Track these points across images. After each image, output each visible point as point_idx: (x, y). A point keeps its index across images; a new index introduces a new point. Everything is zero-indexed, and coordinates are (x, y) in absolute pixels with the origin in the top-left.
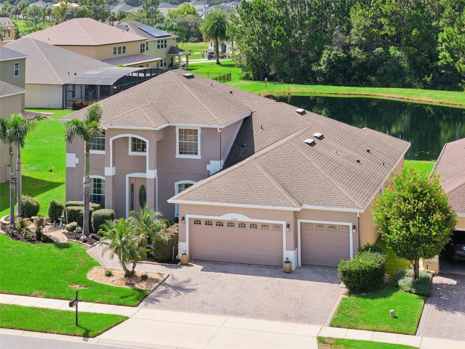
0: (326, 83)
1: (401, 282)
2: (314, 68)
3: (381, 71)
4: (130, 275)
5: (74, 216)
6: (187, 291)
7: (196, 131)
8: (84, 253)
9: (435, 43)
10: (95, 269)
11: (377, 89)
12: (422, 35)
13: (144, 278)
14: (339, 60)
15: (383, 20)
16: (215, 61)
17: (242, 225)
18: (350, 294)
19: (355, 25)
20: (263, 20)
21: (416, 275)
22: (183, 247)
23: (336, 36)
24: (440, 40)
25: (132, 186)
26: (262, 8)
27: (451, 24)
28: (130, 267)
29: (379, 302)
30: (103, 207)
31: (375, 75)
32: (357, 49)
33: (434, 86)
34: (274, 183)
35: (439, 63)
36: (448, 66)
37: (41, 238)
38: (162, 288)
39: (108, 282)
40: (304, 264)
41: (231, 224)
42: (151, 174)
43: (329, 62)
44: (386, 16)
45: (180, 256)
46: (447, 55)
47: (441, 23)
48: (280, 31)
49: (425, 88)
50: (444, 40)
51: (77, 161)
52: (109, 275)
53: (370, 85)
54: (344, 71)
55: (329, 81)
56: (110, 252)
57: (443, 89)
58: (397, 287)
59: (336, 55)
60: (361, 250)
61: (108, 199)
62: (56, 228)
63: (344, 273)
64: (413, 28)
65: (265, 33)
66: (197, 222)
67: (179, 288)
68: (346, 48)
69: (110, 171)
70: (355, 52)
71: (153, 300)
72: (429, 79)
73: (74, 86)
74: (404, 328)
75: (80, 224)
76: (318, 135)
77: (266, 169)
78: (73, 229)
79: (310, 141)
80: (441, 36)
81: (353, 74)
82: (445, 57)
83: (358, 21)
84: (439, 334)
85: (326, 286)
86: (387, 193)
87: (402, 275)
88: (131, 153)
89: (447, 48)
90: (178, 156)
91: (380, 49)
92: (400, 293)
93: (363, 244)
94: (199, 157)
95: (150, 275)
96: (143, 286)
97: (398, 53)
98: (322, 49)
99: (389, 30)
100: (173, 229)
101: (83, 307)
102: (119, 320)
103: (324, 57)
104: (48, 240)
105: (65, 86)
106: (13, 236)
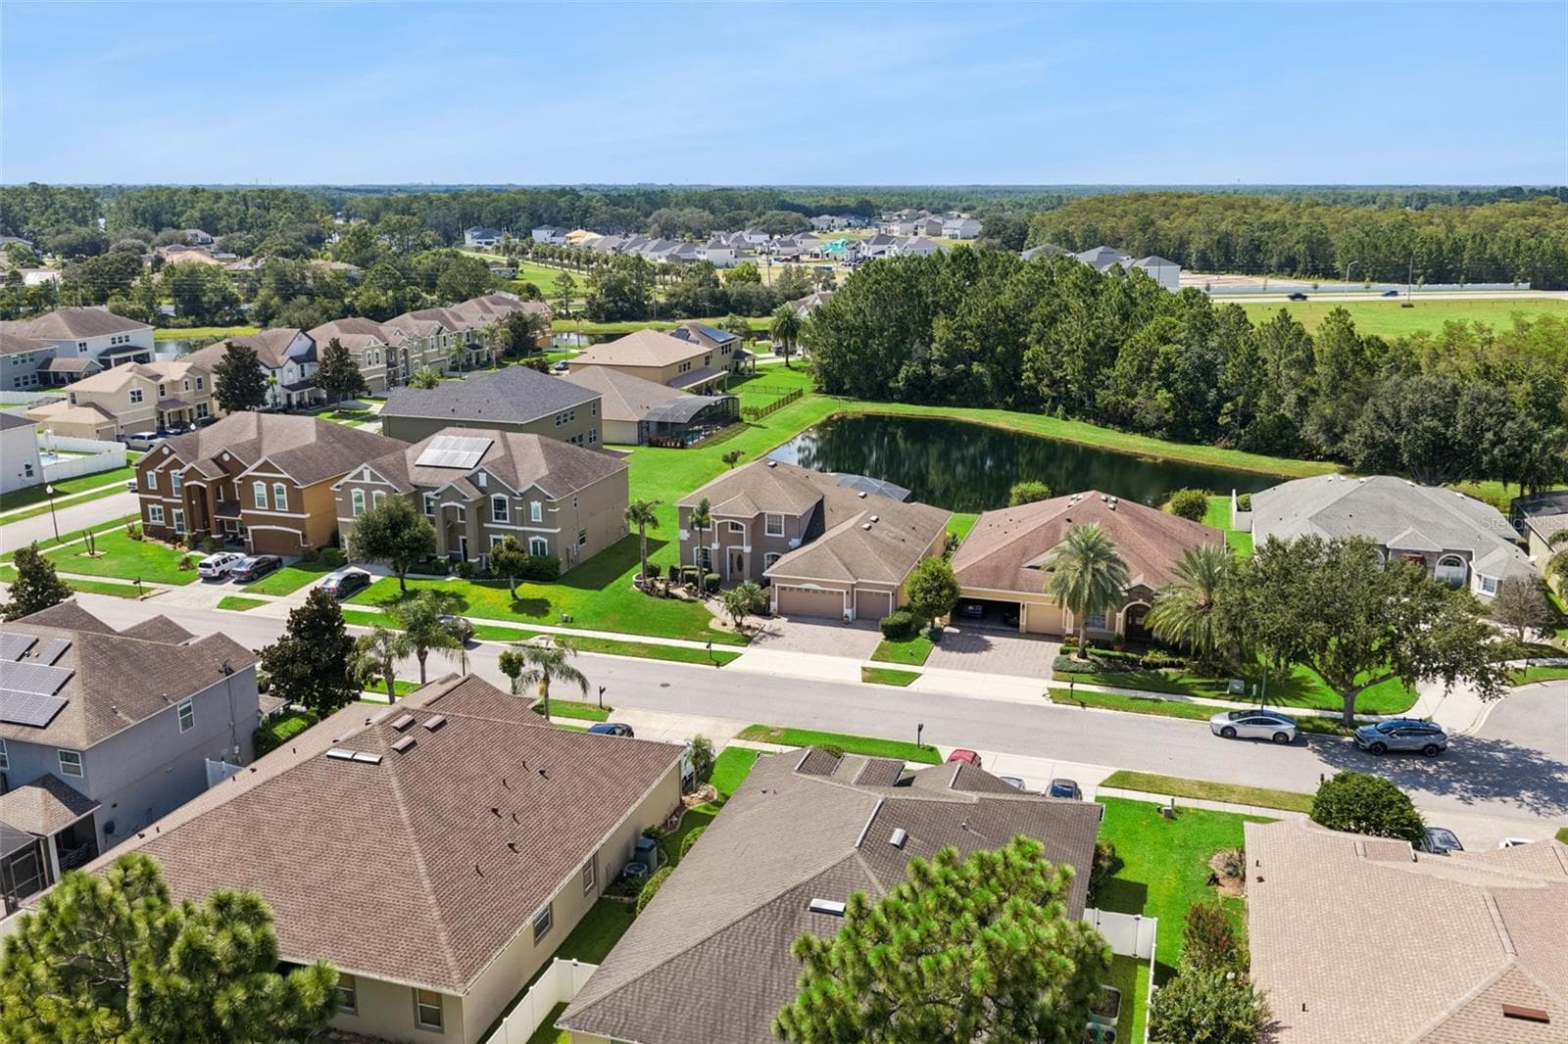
0: (902, 401)
1: (921, 632)
2: (891, 384)
3: (961, 389)
4: (739, 625)
5: (690, 578)
6: (778, 636)
7: (780, 517)
8: (703, 608)
9: (1020, 361)
10: (714, 620)
11: (956, 409)
12: (1007, 351)
13: (749, 627)
14: (917, 377)
15: (968, 334)
16: (783, 360)
17: (815, 591)
18: (886, 639)
19: (937, 339)
20: (838, 329)
21: (932, 627)
22: (774, 605)
23: (916, 351)
24: (1025, 358)
25: (731, 556)
26: (838, 316)
27: (1039, 342)
28: (738, 620)
29: (904, 645)
30: (711, 571)
31: (955, 393)
32: (938, 366)
33: (1016, 408)
34: (838, 562)
35: (1023, 384)
36: (1031, 388)
37: (668, 595)
38: (761, 634)
39: (724, 629)
40: (858, 617)
41: (807, 590)
42: (747, 549)
43: (907, 379)
44: (970, 328)
45: (772, 610)
46: (1031, 375)
47: (1028, 340)
48: (856, 342)
49: (1006, 409)
50: (1029, 360)
51: (688, 535)
52: (725, 625)
53: (949, 404)
54: (922, 389)
55: (907, 398)
56: (725, 611)
57: (1025, 411)
58: (918, 635)
59: (914, 371)
60: (897, 609)
61: (715, 565)
62: (676, 586)
63: (883, 626)
64: (999, 344)
65: (840, 344)
66: (784, 588)
67: (773, 634)
68: (926, 363)
69: (715, 546)
70: (936, 369)
71: (756, 643)
72: (1010, 400)
73: (648, 422)
74: (917, 661)
75: (696, 584)
76: (874, 518)
77: (833, 551)
78: (691, 588)
79: (866, 526)
80: (1028, 354)
81: (932, 392)
82: (1028, 377)
83: (941, 335)
84: (938, 666)
85: (872, 633)
86: (918, 574)
87: (923, 626)
88: (730, 531)
89: (1032, 367)
90: (767, 534)
91: (961, 366)
92: (920, 639)
93: (899, 605)
94: (783, 535)
95: (753, 625)
96: (749, 633)
97: (981, 370)
98: (901, 364)
99: (972, 344)
100: (766, 592)
101: (715, 647)
102: (735, 656)
103: (902, 374)
104: (674, 597)
105: (640, 422)
106: (647, 593)
